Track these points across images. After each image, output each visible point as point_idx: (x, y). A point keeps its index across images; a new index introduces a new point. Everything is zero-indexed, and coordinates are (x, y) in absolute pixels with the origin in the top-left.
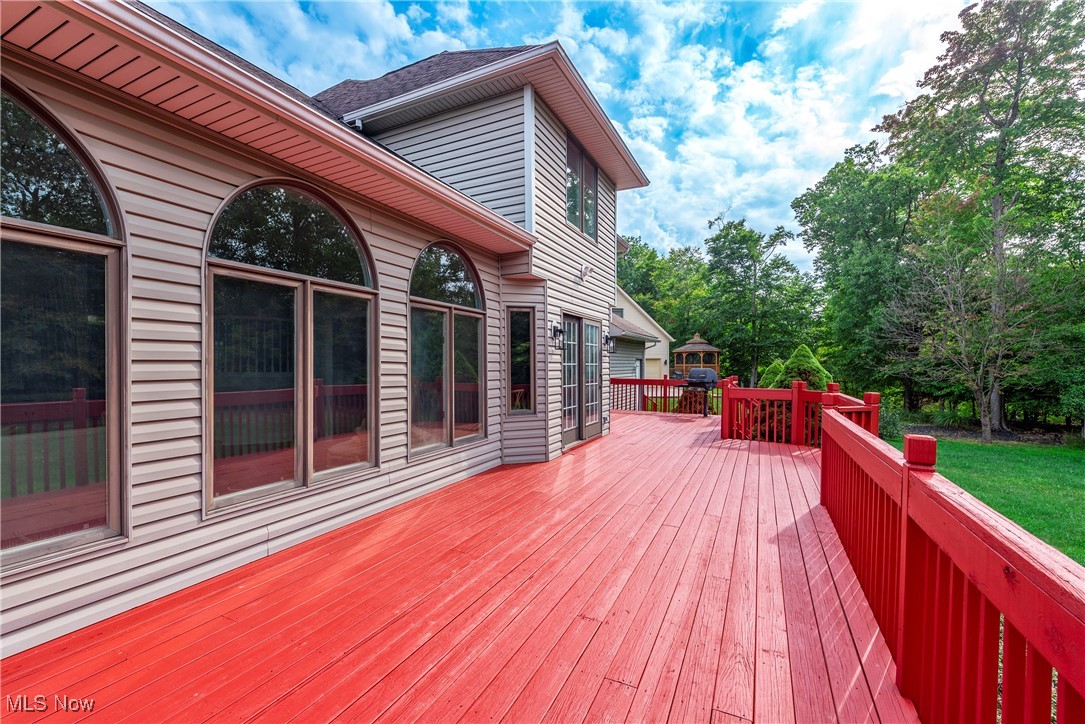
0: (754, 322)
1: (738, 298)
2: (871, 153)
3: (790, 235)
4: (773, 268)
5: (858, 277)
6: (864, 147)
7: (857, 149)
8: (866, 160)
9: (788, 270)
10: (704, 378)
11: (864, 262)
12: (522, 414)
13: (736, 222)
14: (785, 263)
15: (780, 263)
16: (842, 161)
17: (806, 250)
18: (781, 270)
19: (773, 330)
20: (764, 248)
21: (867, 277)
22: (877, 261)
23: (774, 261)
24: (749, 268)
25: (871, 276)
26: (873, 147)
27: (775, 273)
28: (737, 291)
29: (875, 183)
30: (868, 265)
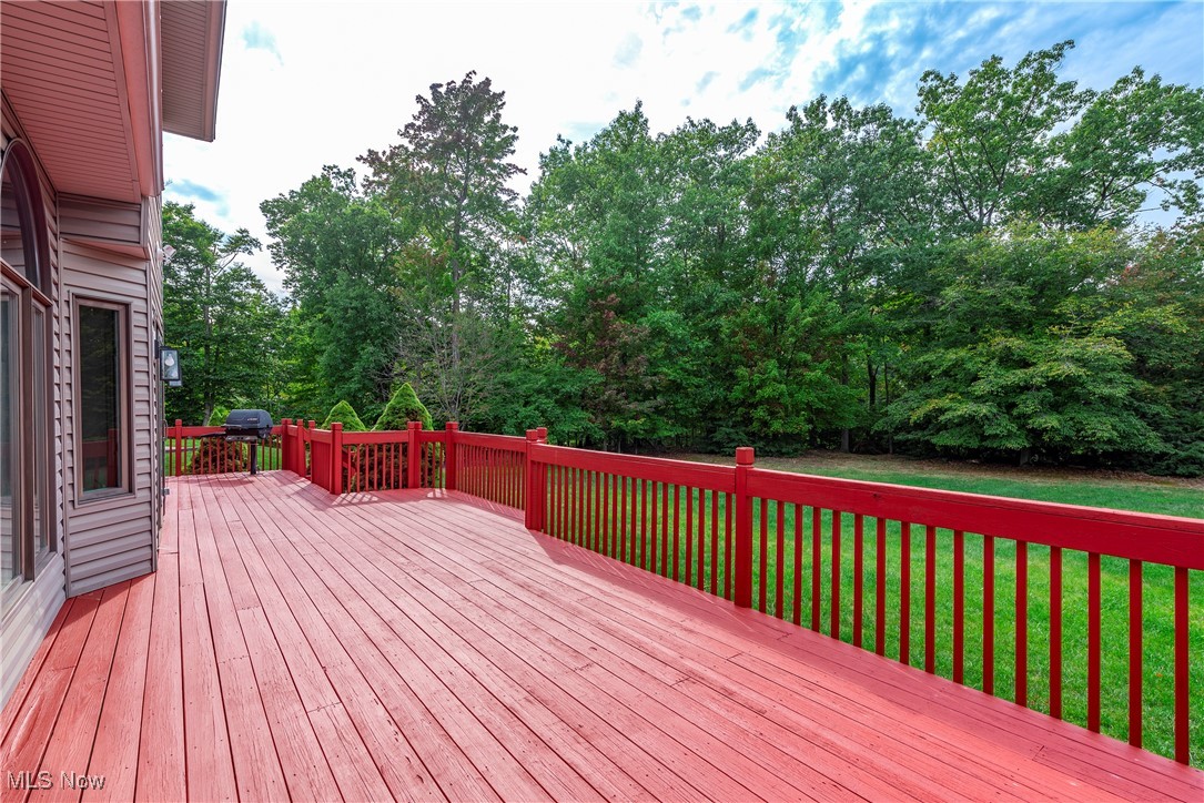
0: (207, 347)
1: (182, 311)
2: (349, 180)
3: (257, 244)
4: (234, 280)
5: (345, 310)
6: (342, 171)
7: (335, 170)
8: (343, 184)
9: (253, 286)
10: (256, 422)
11: (352, 295)
12: (107, 497)
13: (182, 205)
14: (250, 277)
15: (240, 274)
16: (318, 176)
17: (274, 267)
18: (244, 283)
19: (236, 360)
20: (222, 251)
21: (354, 312)
22: (362, 297)
23: (235, 271)
24: (200, 272)
25: (360, 311)
26: (350, 174)
27: (236, 286)
28: (182, 302)
29: (357, 214)
30: (355, 298)
